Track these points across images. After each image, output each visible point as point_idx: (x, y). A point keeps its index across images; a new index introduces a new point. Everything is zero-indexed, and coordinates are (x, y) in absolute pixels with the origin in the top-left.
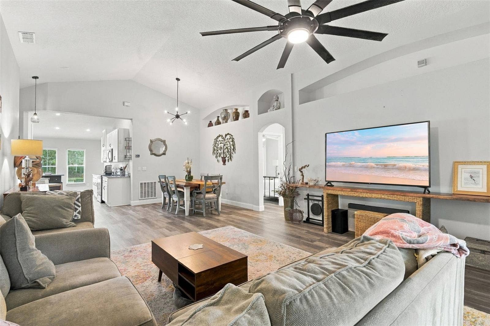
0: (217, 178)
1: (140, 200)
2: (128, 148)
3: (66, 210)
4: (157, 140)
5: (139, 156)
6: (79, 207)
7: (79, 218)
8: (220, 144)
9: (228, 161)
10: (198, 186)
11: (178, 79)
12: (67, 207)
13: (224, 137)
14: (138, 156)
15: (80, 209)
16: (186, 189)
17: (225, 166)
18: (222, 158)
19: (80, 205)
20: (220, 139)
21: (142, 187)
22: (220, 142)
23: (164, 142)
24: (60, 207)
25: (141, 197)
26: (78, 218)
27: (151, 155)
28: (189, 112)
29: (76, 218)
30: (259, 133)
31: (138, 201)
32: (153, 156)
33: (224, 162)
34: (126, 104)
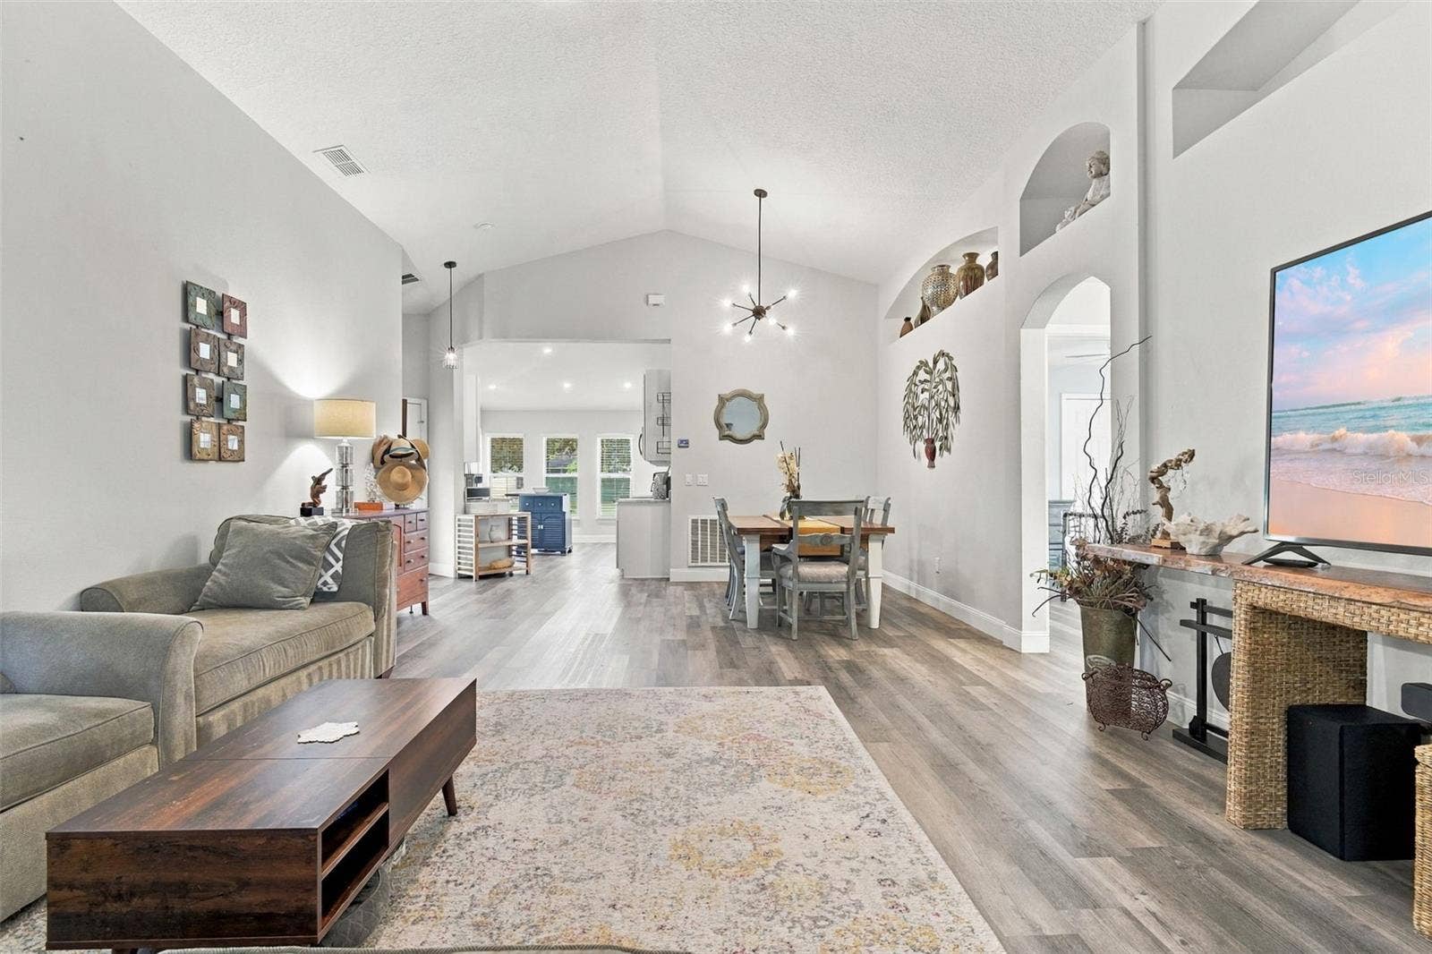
0: (841, 508)
1: (689, 567)
2: (664, 422)
3: (293, 565)
4: (739, 395)
5: (687, 442)
6: (337, 560)
7: (331, 590)
8: (922, 392)
9: (941, 455)
10: (787, 533)
11: (761, 194)
12: (296, 558)
13: (931, 365)
14: (684, 444)
15: (338, 567)
16: (748, 540)
17: (934, 470)
18: (926, 440)
19: (340, 556)
20: (922, 375)
21: (694, 533)
22: (921, 387)
23: (759, 400)
24: (280, 556)
25: (694, 559)
26: (329, 589)
27: (720, 439)
28: (792, 294)
29: (325, 589)
30: (1022, 330)
31: (688, 571)
32: (727, 443)
33: (931, 455)
34: (652, 300)
